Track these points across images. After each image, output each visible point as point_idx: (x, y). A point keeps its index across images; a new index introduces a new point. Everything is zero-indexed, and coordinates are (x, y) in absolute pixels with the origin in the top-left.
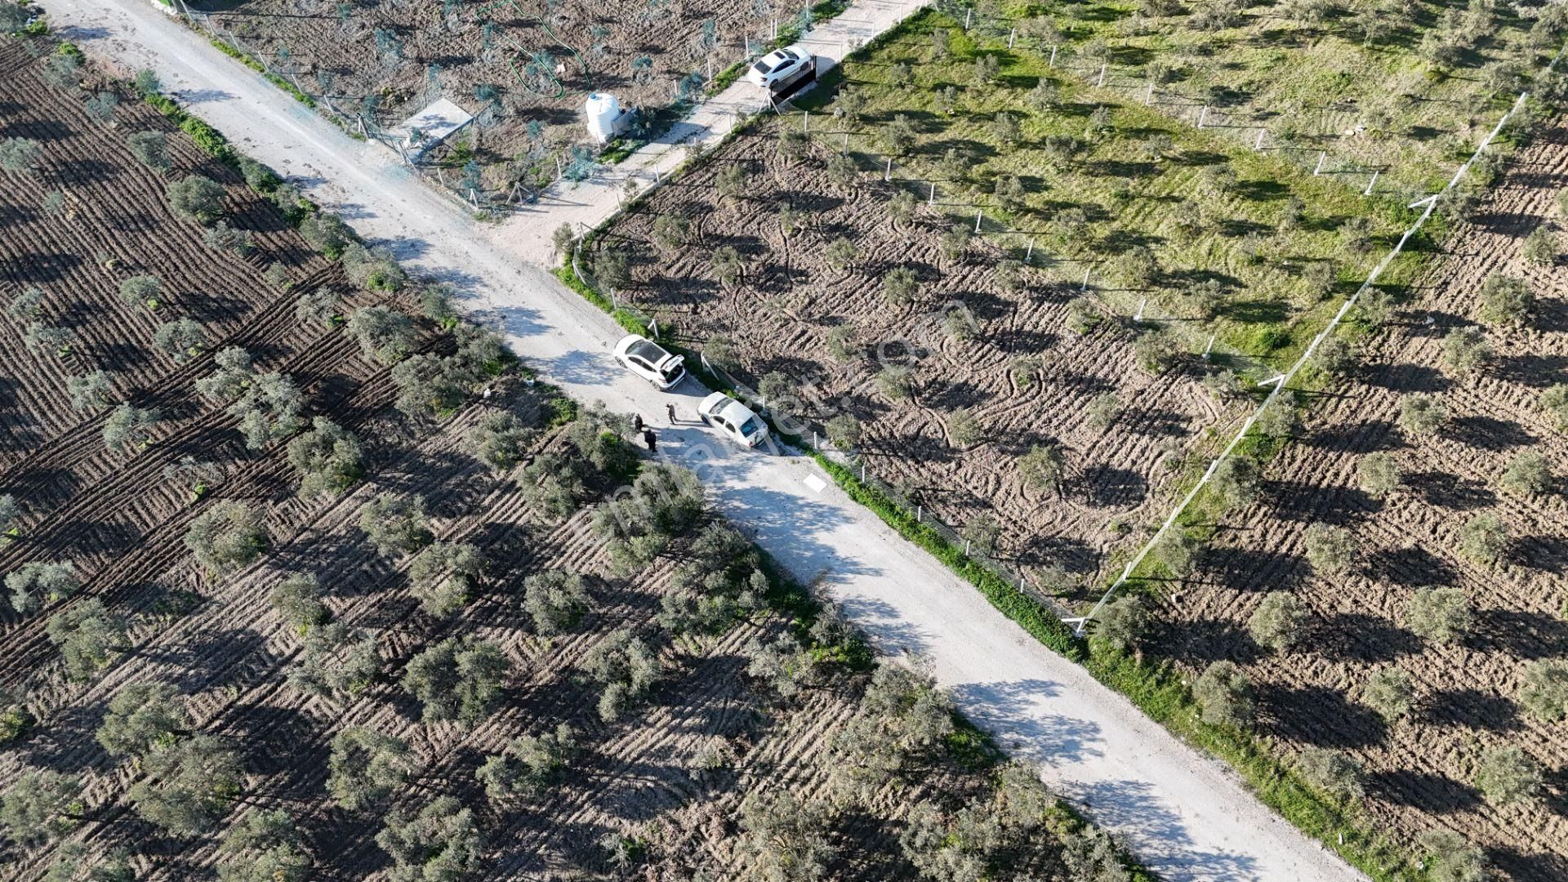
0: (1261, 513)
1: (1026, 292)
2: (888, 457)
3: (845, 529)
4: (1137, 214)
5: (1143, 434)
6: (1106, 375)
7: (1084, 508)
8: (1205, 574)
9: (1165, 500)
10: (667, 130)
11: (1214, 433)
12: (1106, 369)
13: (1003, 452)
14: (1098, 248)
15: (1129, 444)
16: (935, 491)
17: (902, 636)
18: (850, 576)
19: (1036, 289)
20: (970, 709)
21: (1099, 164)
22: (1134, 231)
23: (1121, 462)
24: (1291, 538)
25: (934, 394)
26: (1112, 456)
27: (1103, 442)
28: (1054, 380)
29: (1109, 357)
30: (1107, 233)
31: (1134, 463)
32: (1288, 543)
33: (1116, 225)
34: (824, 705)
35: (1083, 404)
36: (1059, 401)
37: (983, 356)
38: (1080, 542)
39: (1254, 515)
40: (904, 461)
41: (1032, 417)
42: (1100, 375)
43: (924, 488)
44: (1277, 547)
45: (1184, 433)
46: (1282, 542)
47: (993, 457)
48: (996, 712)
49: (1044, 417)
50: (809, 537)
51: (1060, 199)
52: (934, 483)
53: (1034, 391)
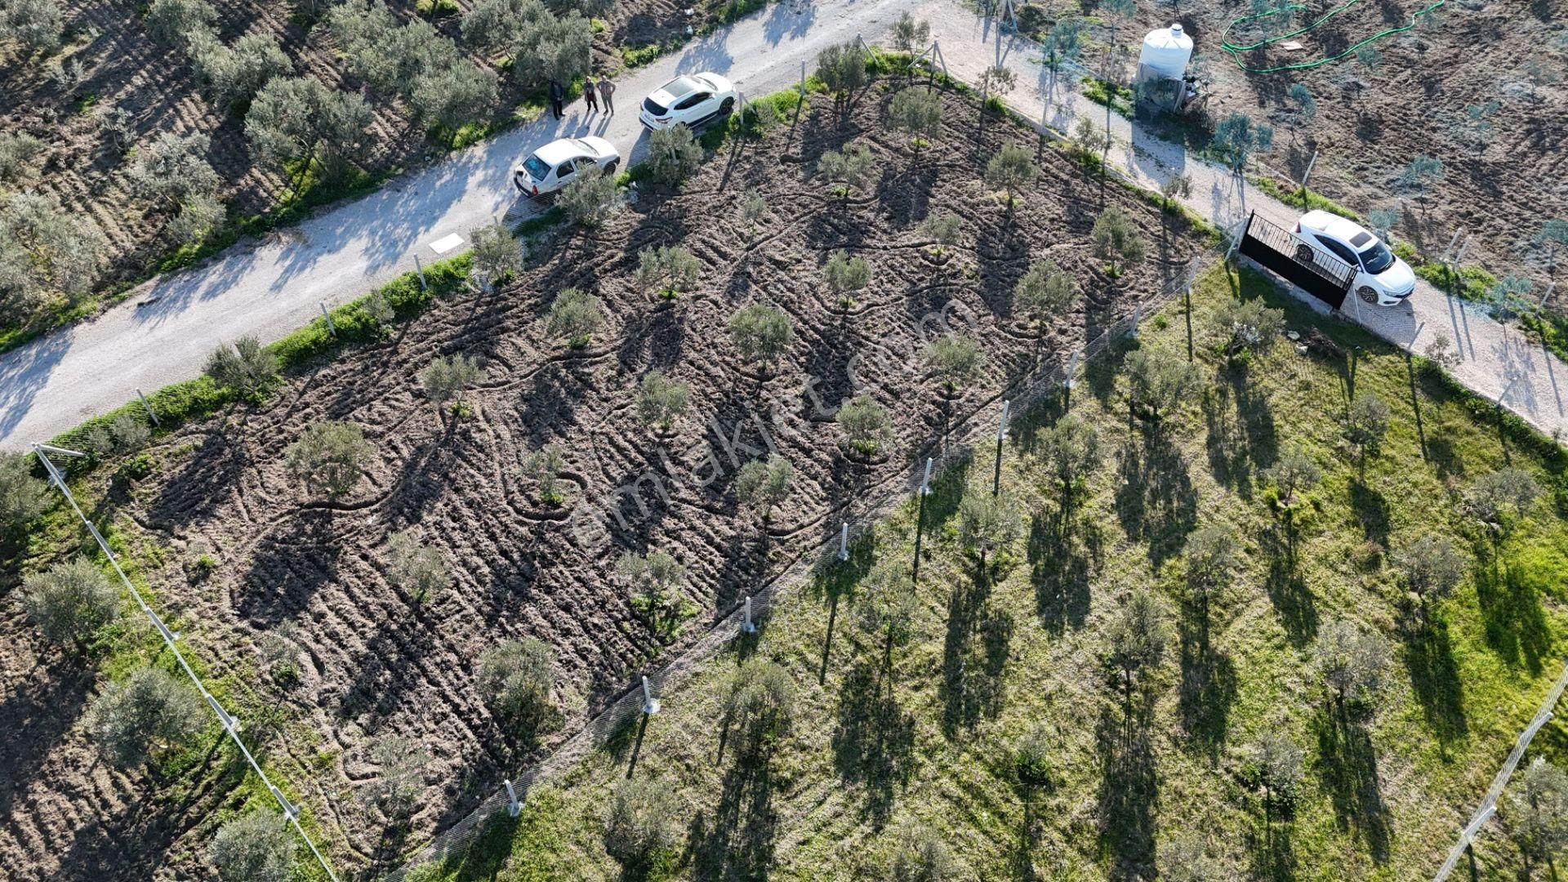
0: (113, 799)
1: (754, 532)
2: (467, 322)
3: (363, 264)
4: (968, 787)
5: (372, 645)
6: (524, 619)
7: (269, 531)
8: (51, 671)
9: (219, 646)
10: (1164, 138)
11: (322, 764)
12: (540, 621)
13: (420, 450)
14: (860, 680)
15: (357, 617)
16: (385, 364)
17: (175, 300)
18: (288, 263)
19: (762, 548)
20: (33, 352)
21: (1144, 752)
22: (911, 766)
23: (328, 599)
24: (37, 840)
25: (563, 382)
26: (347, 590)
27: (381, 581)
28: (541, 539)
29: (566, 633)
30: (907, 711)
31: (319, 617)
32: (30, 829)
33: (930, 729)
34: (137, 236)
35: (473, 571)
36: (493, 537)
37: (620, 450)
38: (207, 514)
39: (116, 784)
40: (452, 337)
41: (474, 495)
42: (530, 610)
43: (395, 352)
44: (32, 805)
45: (347, 712)
46: (37, 819)
47: (417, 435)
48: (10, 374)
49: (465, 511)
50: (365, 233)
51: (1015, 643)
52: (400, 364)
53: (523, 503)
